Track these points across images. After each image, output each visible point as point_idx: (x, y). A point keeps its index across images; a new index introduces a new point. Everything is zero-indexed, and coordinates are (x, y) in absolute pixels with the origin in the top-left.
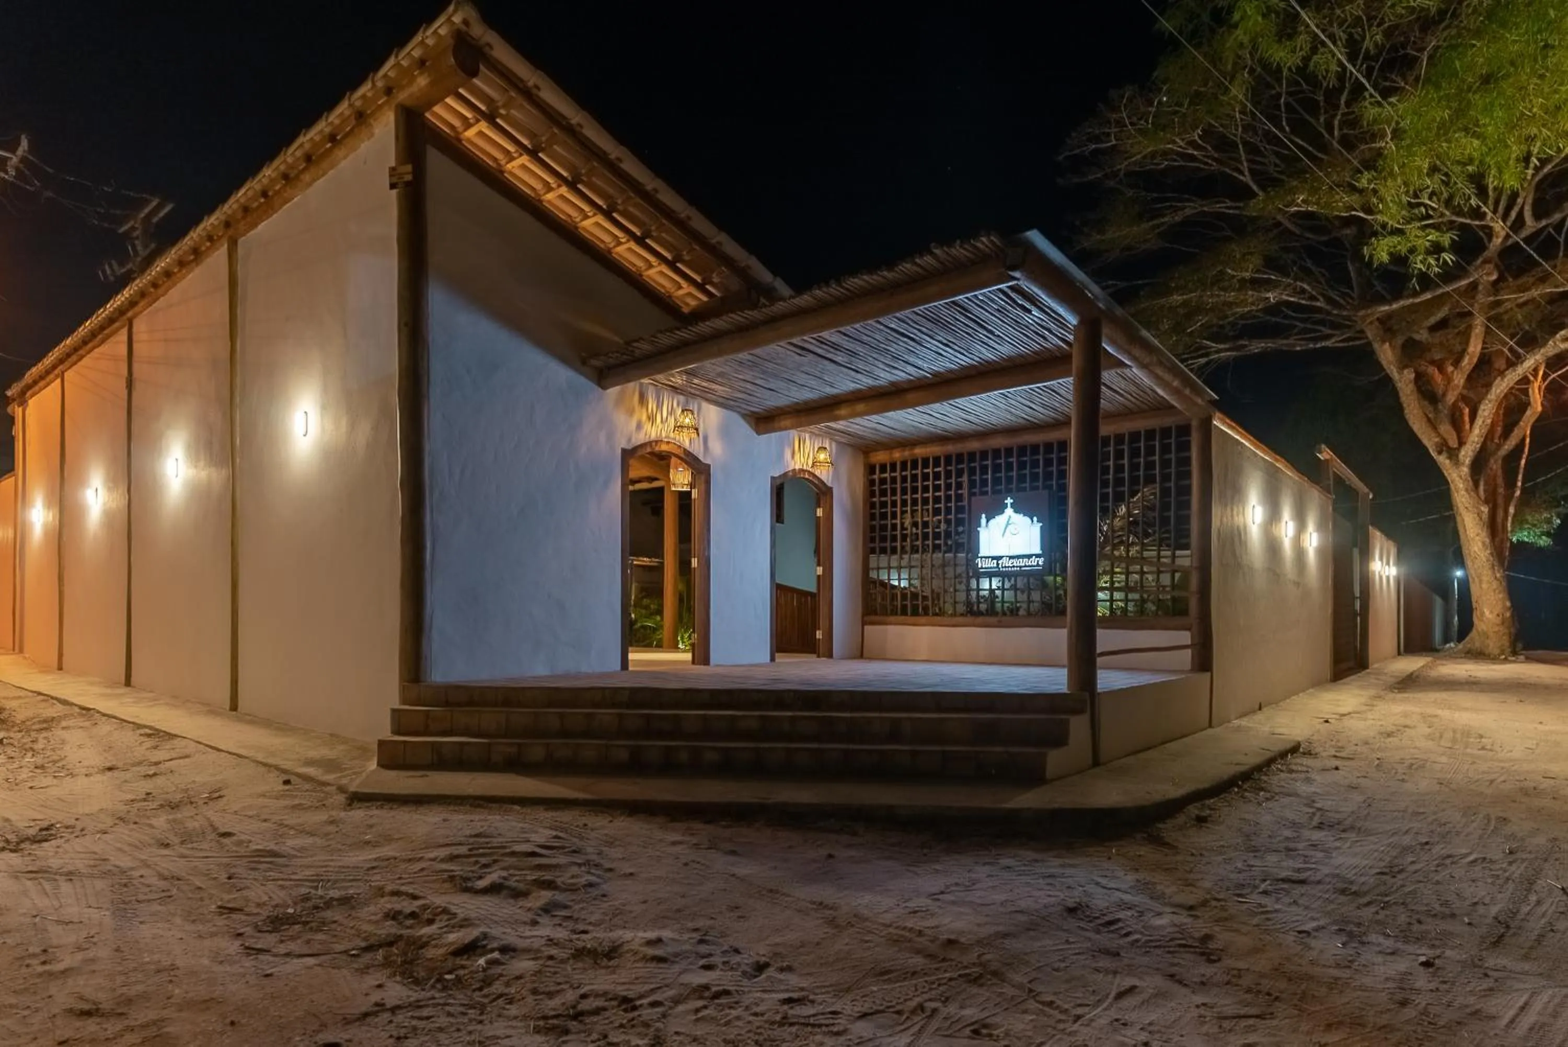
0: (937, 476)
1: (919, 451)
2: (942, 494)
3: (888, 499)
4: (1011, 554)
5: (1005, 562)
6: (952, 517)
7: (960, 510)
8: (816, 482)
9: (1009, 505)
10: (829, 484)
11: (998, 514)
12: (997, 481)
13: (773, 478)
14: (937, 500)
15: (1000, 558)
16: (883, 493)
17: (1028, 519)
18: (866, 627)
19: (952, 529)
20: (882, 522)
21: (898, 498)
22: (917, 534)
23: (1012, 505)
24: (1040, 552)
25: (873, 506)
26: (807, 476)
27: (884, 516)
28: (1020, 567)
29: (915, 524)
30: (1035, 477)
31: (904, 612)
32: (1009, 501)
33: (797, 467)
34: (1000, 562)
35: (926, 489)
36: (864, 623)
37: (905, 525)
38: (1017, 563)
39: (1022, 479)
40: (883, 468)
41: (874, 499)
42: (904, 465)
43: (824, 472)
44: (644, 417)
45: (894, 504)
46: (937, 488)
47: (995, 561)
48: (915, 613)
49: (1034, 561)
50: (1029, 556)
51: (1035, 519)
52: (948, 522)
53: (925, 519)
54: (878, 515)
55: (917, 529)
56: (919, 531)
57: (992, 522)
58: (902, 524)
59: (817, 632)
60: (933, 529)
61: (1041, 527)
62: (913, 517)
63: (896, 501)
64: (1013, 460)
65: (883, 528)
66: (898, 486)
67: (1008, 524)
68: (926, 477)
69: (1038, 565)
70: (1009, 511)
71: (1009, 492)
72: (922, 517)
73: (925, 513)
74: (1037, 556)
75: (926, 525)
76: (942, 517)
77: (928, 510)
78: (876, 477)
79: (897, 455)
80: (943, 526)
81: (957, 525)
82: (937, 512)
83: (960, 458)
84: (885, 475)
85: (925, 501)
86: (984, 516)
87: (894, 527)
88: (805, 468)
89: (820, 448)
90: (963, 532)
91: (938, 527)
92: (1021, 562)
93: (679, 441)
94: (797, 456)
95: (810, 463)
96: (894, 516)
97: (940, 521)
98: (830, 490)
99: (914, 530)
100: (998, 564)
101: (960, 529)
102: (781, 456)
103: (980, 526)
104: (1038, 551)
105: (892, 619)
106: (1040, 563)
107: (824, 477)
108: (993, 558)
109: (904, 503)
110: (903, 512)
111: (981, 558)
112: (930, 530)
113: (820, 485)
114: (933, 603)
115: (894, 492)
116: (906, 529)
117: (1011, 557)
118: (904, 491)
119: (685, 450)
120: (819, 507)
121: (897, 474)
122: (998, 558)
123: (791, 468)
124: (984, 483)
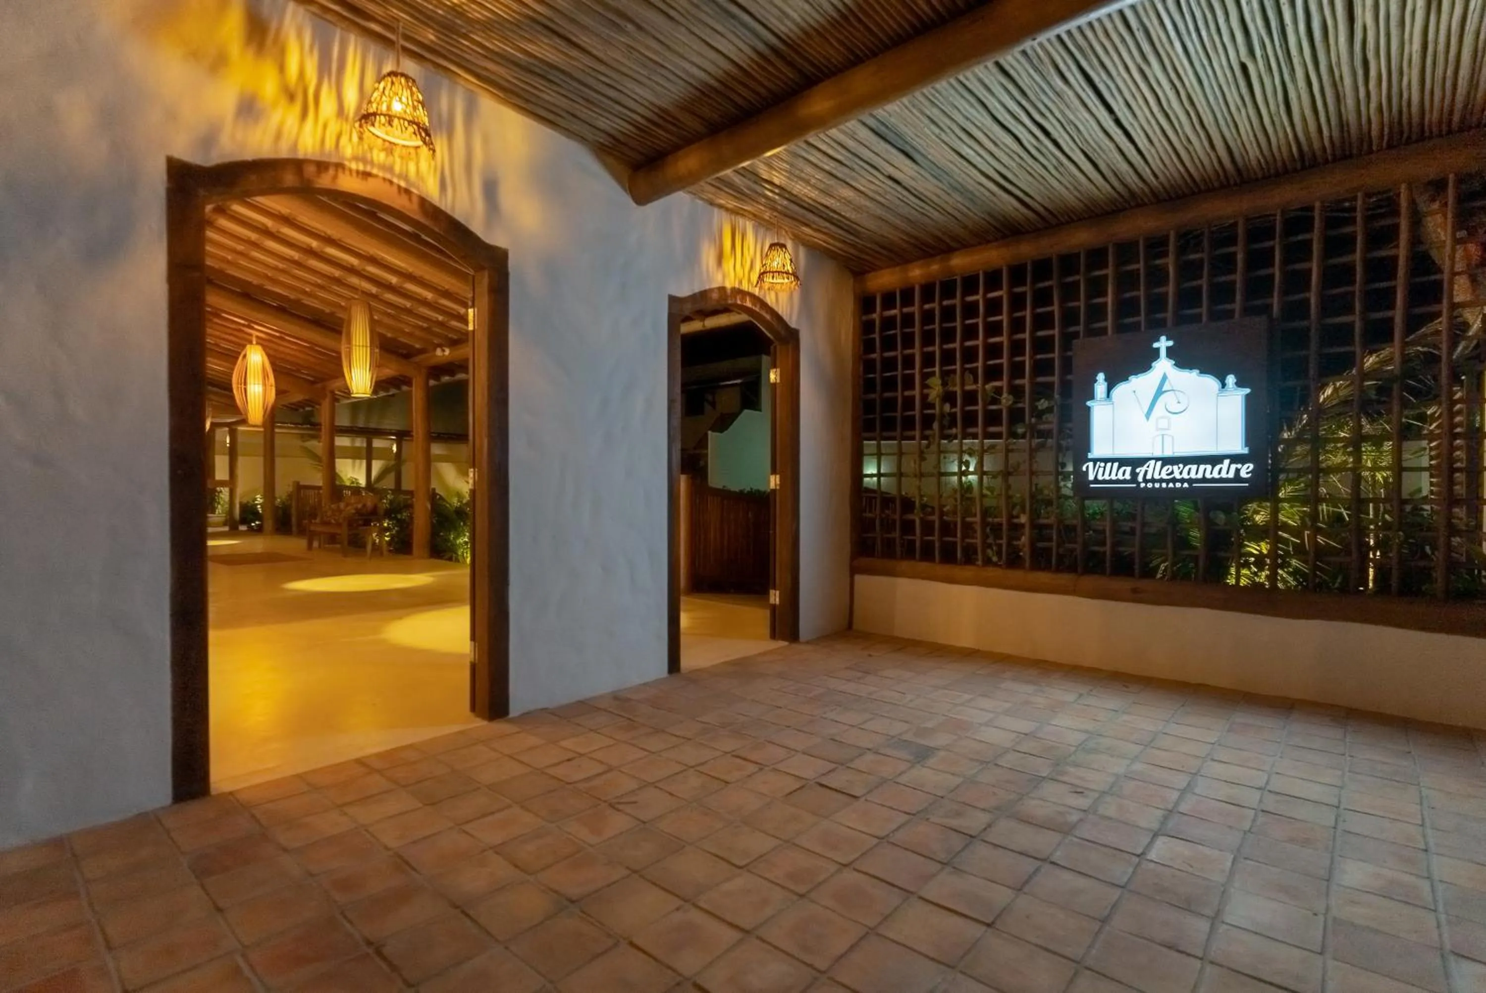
0: (994, 307)
1: (960, 262)
2: (1004, 339)
3: (898, 353)
4: (1168, 453)
5: (1154, 470)
6: (1025, 382)
7: (1042, 368)
8: (768, 317)
9: (1163, 353)
10: (793, 325)
11: (1136, 373)
12: (1126, 308)
13: (673, 300)
14: (993, 351)
15: (1142, 461)
16: (889, 343)
17: (1210, 382)
18: (858, 578)
19: (1026, 404)
20: (887, 395)
21: (917, 351)
22: (953, 416)
23: (1171, 353)
24: (1246, 451)
25: (869, 366)
26: (748, 304)
27: (890, 384)
28: (1190, 481)
29: (949, 398)
30: (1222, 293)
31: (927, 554)
32: (1163, 344)
33: (728, 285)
34: (1141, 471)
35: (970, 332)
36: (854, 571)
37: (931, 398)
38: (1177, 471)
39: (1188, 298)
40: (889, 299)
41: (873, 356)
42: (928, 291)
43: (784, 297)
44: (269, 88)
45: (909, 362)
46: (993, 329)
47: (1129, 469)
48: (948, 557)
49: (1226, 470)
50: (1214, 460)
51: (1231, 379)
52: (1017, 392)
53: (968, 388)
54: (878, 381)
55: (953, 405)
56: (958, 410)
57: (1121, 389)
58: (924, 397)
59: (772, 592)
60: (985, 405)
61: (1248, 397)
62: (944, 384)
63: (912, 356)
64: (1170, 262)
65: (890, 404)
66: (917, 329)
67: (1160, 392)
68: (970, 310)
69: (1237, 478)
70: (1163, 366)
71: (1157, 328)
72: (963, 384)
73: (969, 377)
74: (1235, 459)
75: (970, 398)
76: (1003, 383)
77: (974, 371)
78: (875, 316)
79: (917, 273)
80: (1006, 399)
81: (1034, 399)
82: (993, 373)
83: (1042, 268)
84: (893, 312)
85: (970, 355)
86: (1101, 377)
87: (909, 403)
88: (745, 287)
89: (772, 246)
90: (1049, 410)
91: (995, 401)
92: (1194, 472)
93: (406, 178)
94: (728, 265)
95: (754, 277)
96: (909, 383)
97: (998, 391)
98: (792, 336)
99: (947, 408)
100: (1134, 475)
101: (1043, 404)
102: (692, 257)
103: (1092, 397)
104: (1238, 446)
105: (905, 565)
106: (1243, 474)
107: (783, 309)
108: (1123, 462)
109: (928, 360)
110: (925, 376)
111: (1095, 461)
112: (979, 407)
113: (775, 323)
114: (984, 542)
115: (908, 341)
116: (932, 406)
117: (1167, 461)
118: (928, 338)
119: (424, 203)
120: (775, 367)
121: (915, 309)
122: (1136, 463)
123: (715, 285)
124: (1096, 313)
